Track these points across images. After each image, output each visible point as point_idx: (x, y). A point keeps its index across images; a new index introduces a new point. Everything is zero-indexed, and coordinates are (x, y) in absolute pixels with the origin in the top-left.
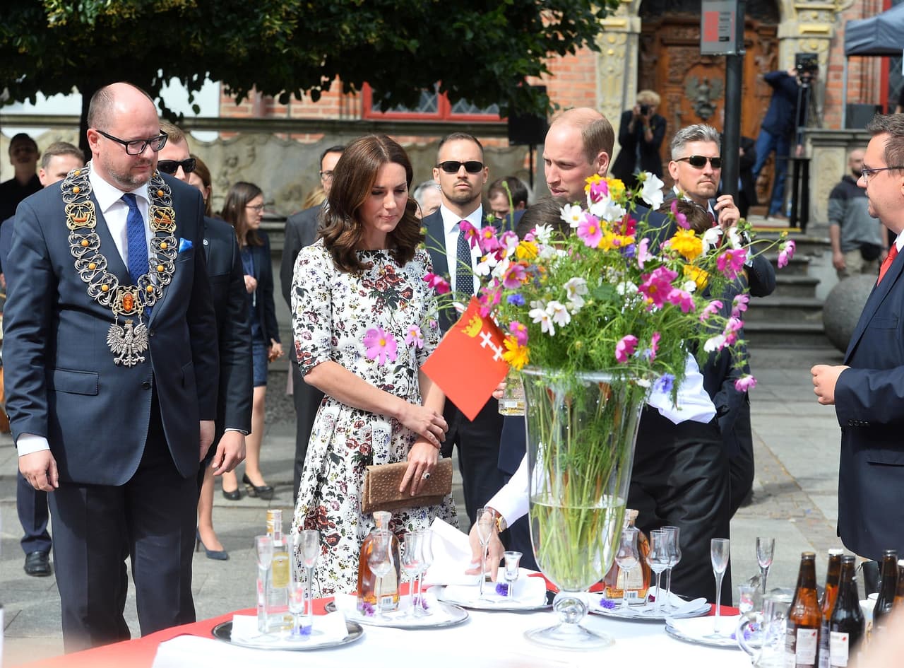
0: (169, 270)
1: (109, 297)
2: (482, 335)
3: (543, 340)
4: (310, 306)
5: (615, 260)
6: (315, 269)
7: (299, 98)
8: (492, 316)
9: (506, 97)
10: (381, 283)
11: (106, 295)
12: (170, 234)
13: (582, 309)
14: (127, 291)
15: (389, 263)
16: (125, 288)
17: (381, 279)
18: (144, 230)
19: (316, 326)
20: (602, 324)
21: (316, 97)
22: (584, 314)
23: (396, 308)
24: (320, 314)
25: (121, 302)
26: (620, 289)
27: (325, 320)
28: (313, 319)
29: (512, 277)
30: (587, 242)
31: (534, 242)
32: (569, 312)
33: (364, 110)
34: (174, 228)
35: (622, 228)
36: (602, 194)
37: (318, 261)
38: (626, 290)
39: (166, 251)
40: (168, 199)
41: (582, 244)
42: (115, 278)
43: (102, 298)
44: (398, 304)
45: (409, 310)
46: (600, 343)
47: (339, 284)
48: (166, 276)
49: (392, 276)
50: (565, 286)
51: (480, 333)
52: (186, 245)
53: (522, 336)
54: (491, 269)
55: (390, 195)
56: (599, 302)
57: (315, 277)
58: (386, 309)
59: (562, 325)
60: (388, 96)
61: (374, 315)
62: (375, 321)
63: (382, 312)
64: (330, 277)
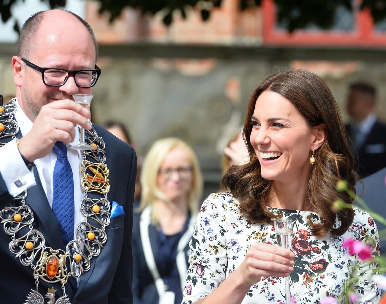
0: (101, 240)
1: (33, 257)
4: (199, 258)
6: (210, 218)
7: (184, 16)
11: (29, 254)
12: (103, 196)
14: (54, 255)
15: (305, 228)
16: (51, 250)
18: (72, 187)
19: (199, 280)
21: (205, 16)
24: (207, 267)
25: (45, 266)
27: (212, 276)
28: (200, 272)
33: (265, 31)
34: (108, 188)
37: (215, 211)
39: (99, 215)
40: (101, 154)
42: (42, 236)
43: (23, 256)
44: (301, 276)
45: (313, 285)
47: (234, 244)
48: (96, 246)
52: (118, 210)
57: (207, 228)
60: (295, 13)
61: (264, 285)
62: (265, 292)
63: (276, 282)
64: (225, 232)
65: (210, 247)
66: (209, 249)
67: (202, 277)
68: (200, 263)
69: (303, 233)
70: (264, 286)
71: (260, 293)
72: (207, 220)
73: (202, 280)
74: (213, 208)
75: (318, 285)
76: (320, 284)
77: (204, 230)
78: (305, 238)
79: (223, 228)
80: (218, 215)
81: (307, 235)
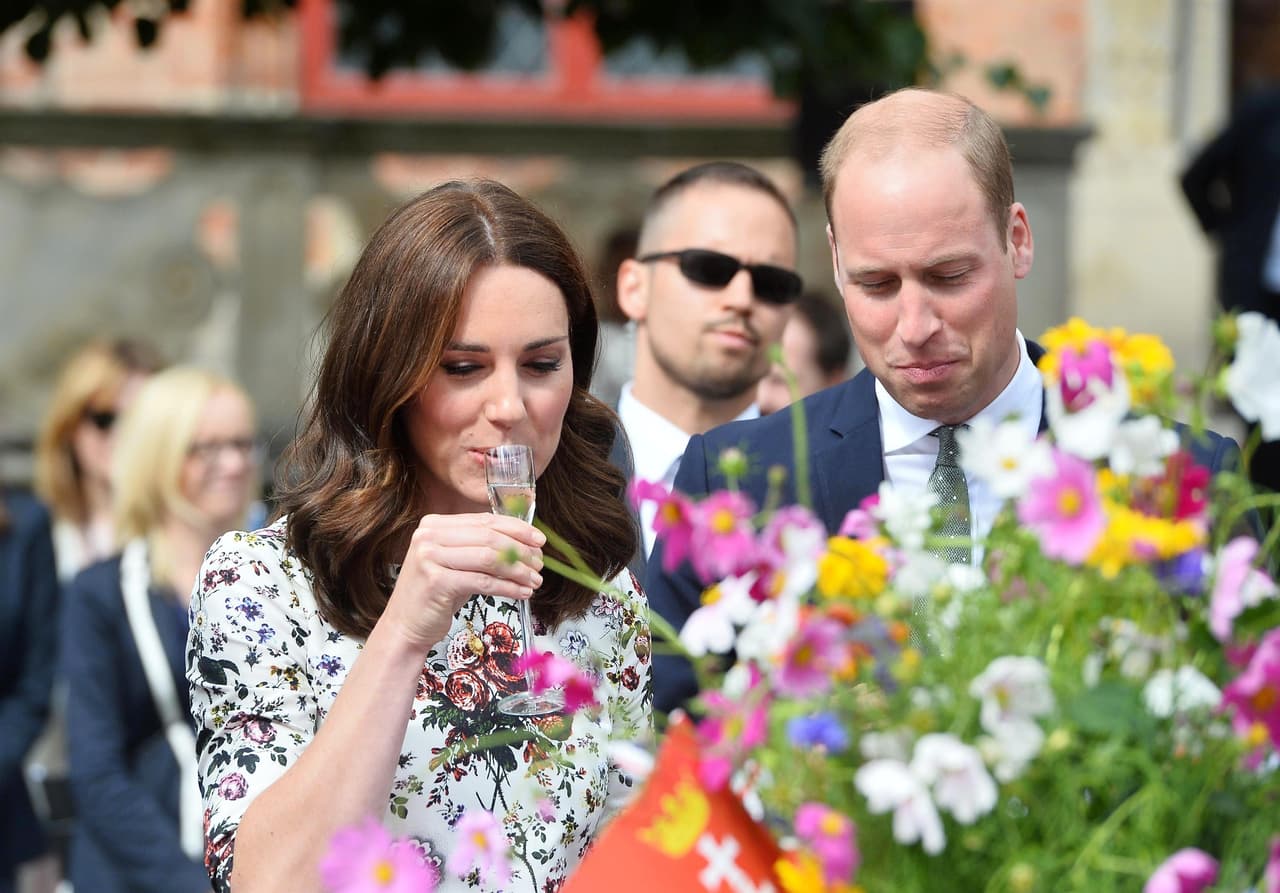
2: (708, 847)
3: (907, 865)
4: (247, 701)
5: (1140, 601)
6: (256, 598)
8: (738, 784)
9: (786, 33)
10: (466, 679)
13: (1036, 762)
15: (501, 618)
17: (470, 669)
19: (264, 755)
20: (1099, 810)
21: (146, 34)
22: (1041, 780)
23: (513, 766)
24: (281, 720)
26: (1159, 697)
27: (298, 739)
28: (257, 733)
29: (802, 659)
30: (1052, 541)
31: (874, 543)
32: (990, 770)
33: (306, 75)
35: (1167, 495)
36: (1096, 386)
37: (265, 580)
38: (1175, 699)
41: (1031, 549)
44: (518, 754)
45: (554, 775)
46: (1094, 873)
47: (332, 668)
49: (506, 660)
50: (979, 686)
51: (698, 839)
53: (836, 851)
54: (738, 629)
55: (505, 374)
56: (1088, 738)
57: (255, 625)
58: (481, 765)
59: (965, 813)
60: (389, 29)
61: (437, 781)
62: (439, 801)
63: (465, 773)
64: (305, 635)
65: (276, 674)
66: (274, 679)
67: (269, 746)
68: (255, 713)
69: (500, 631)
70: (437, 786)
71: (428, 806)
72: (252, 605)
73: (274, 752)
74: (258, 573)
75: (567, 775)
76: (570, 770)
77: (247, 633)
78: (507, 645)
79: (297, 624)
80: (277, 591)
81: (512, 637)
